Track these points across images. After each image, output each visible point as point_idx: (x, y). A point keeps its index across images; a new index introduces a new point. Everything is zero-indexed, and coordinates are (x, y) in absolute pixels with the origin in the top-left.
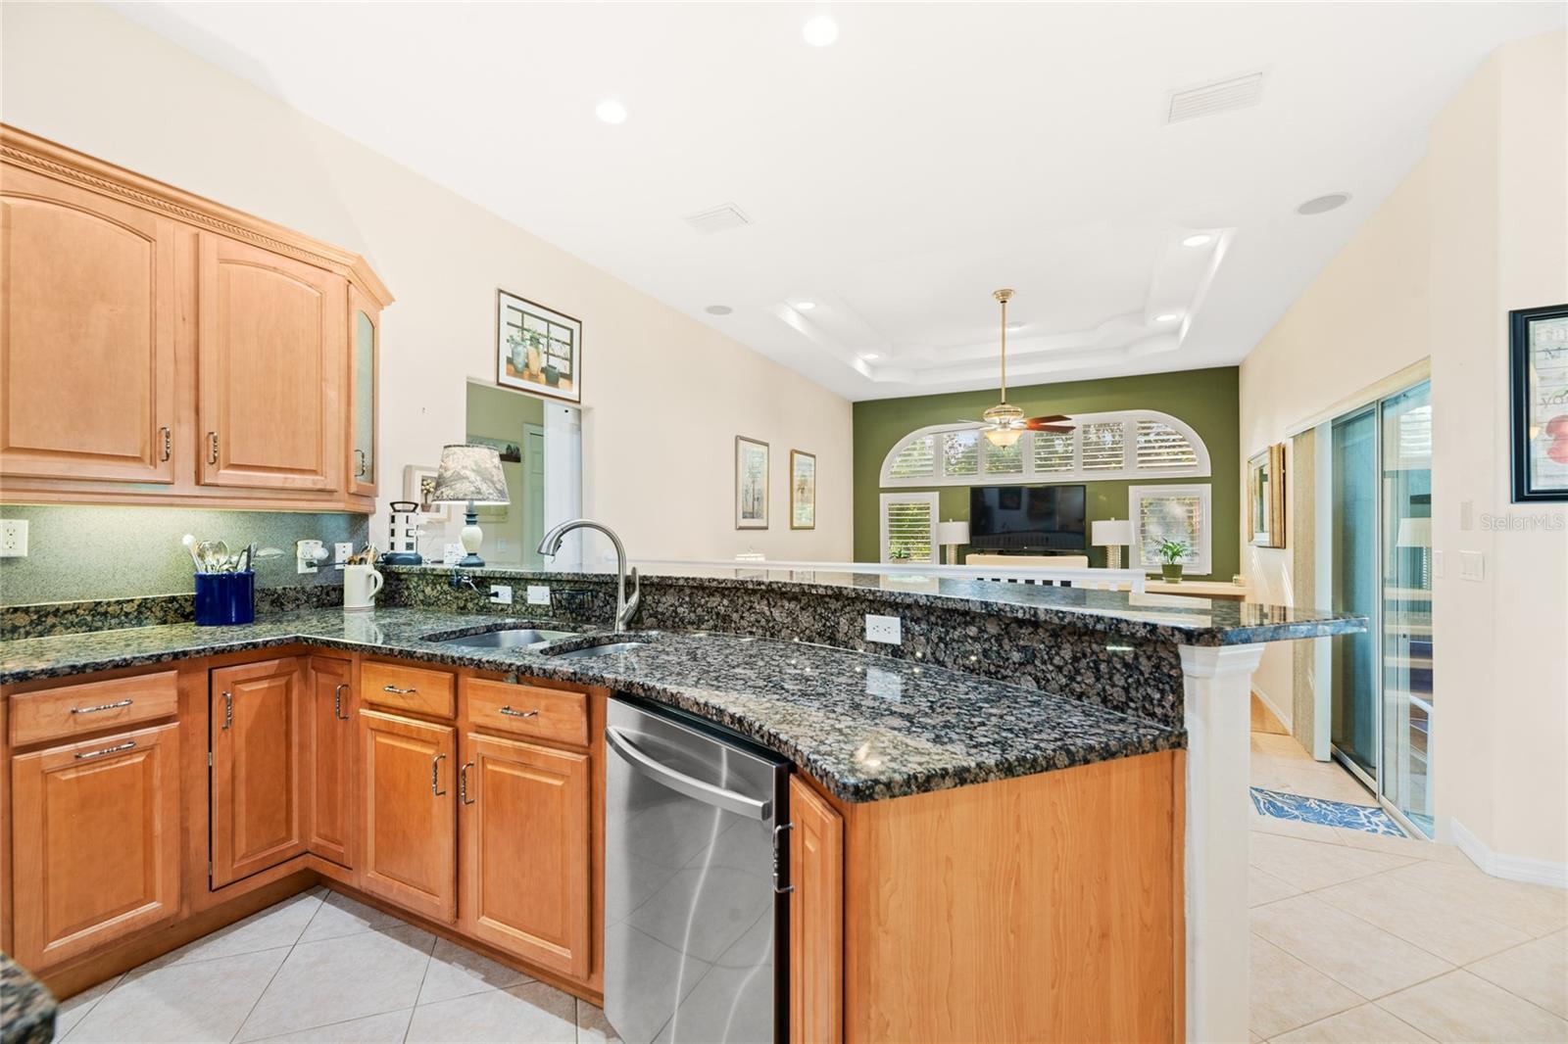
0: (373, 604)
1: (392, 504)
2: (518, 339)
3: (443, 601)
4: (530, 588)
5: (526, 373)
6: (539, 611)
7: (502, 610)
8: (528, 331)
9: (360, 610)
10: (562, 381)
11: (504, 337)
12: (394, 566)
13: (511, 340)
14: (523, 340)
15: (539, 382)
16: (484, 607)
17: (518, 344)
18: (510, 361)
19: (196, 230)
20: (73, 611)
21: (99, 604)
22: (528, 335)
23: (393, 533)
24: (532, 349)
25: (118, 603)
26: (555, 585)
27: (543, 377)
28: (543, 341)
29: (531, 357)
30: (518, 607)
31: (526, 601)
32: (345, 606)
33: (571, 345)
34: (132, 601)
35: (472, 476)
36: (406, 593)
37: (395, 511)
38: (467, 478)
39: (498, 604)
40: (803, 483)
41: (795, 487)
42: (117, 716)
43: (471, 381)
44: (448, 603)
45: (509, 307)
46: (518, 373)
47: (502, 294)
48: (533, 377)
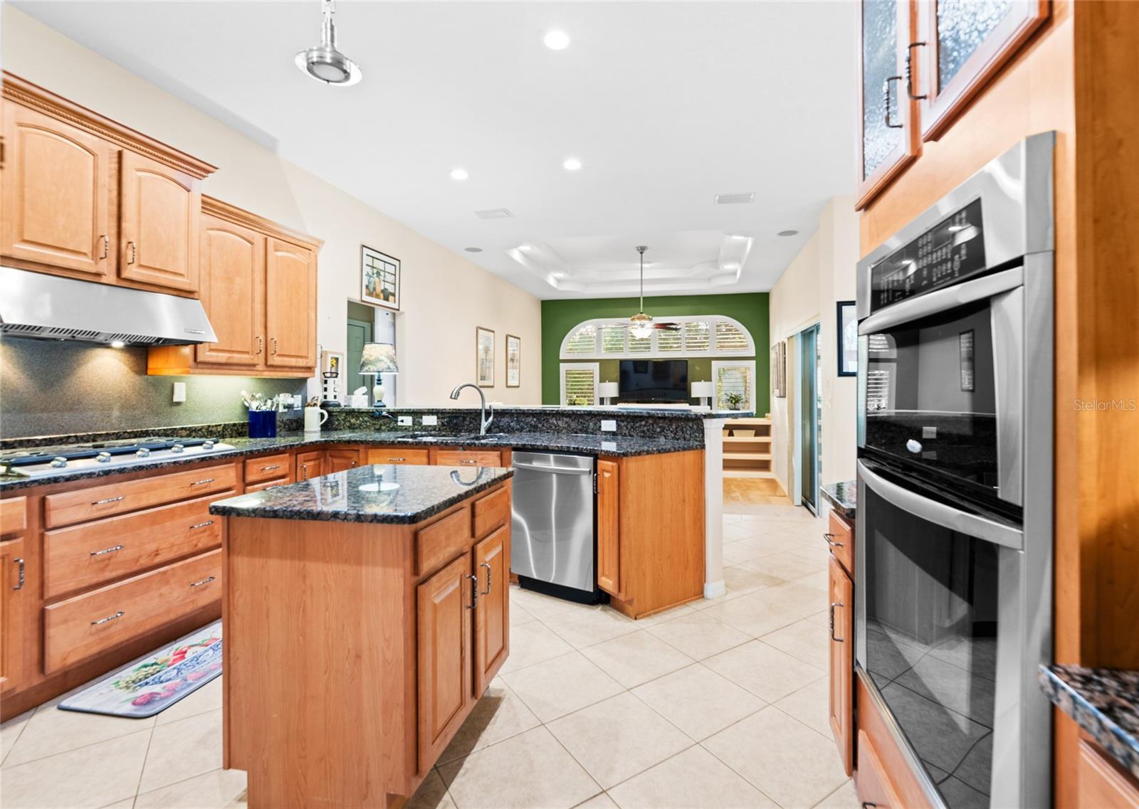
0: (320, 429)
1: (324, 374)
2: (371, 274)
3: (364, 426)
4: (424, 417)
5: (374, 293)
6: (430, 428)
7: (406, 429)
8: (375, 268)
9: (315, 432)
10: (391, 298)
11: (364, 273)
12: (330, 408)
13: (368, 275)
14: (373, 274)
15: (380, 298)
16: (393, 427)
17: (370, 277)
18: (367, 287)
19: (265, 236)
20: (200, 430)
21: (209, 426)
22: (375, 271)
23: (326, 389)
24: (377, 279)
25: (216, 426)
26: (440, 415)
27: (382, 295)
28: (382, 273)
29: (377, 284)
30: (416, 427)
31: (421, 423)
32: (305, 430)
33: (395, 275)
34: (220, 425)
35: (385, 359)
36: (337, 423)
37: (326, 377)
38: (382, 361)
39: (403, 426)
40: (513, 354)
41: (509, 357)
42: (273, 473)
43: (350, 300)
44: (367, 427)
45: (367, 255)
46: (370, 294)
47: (364, 248)
48: (377, 296)
